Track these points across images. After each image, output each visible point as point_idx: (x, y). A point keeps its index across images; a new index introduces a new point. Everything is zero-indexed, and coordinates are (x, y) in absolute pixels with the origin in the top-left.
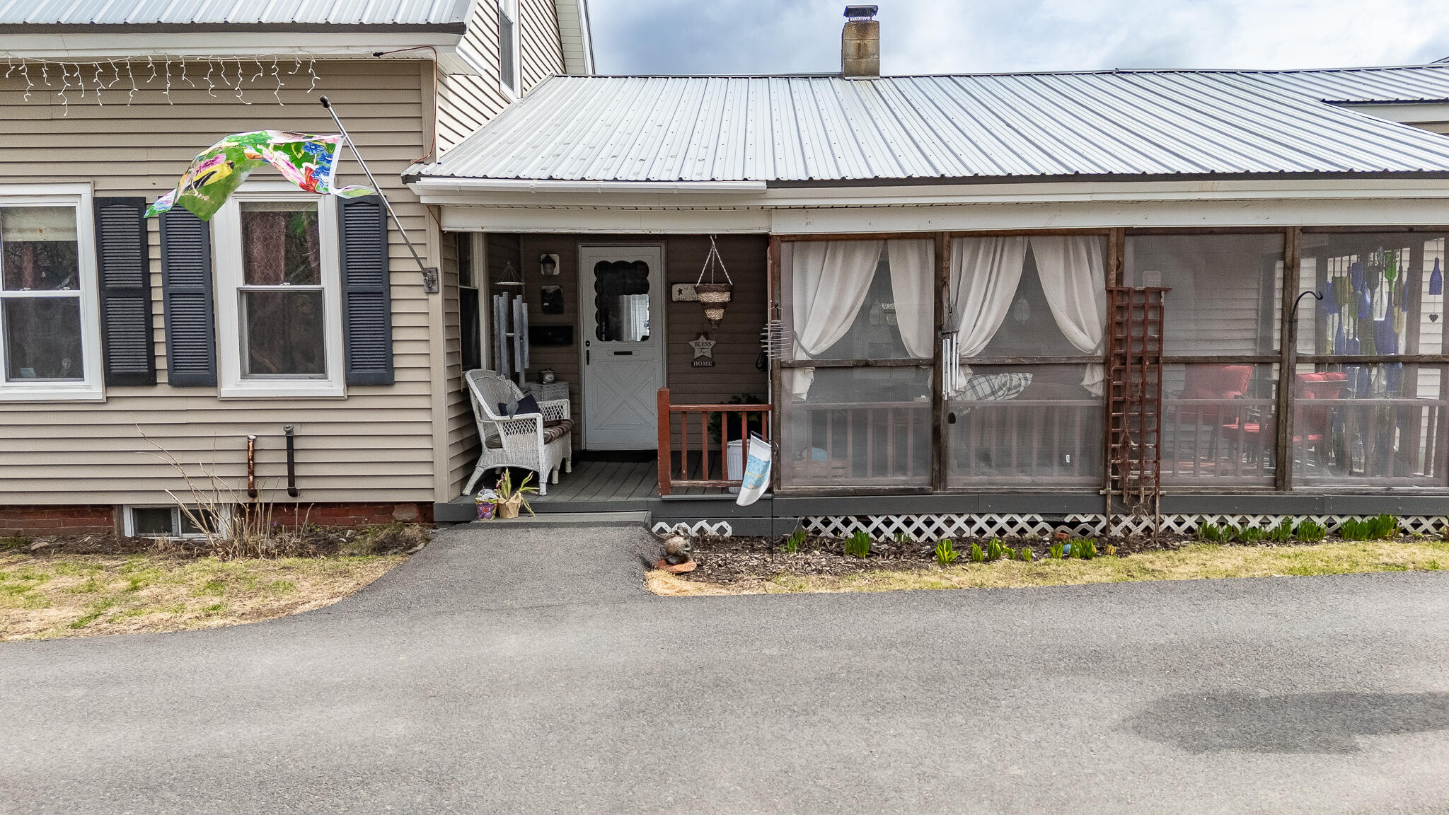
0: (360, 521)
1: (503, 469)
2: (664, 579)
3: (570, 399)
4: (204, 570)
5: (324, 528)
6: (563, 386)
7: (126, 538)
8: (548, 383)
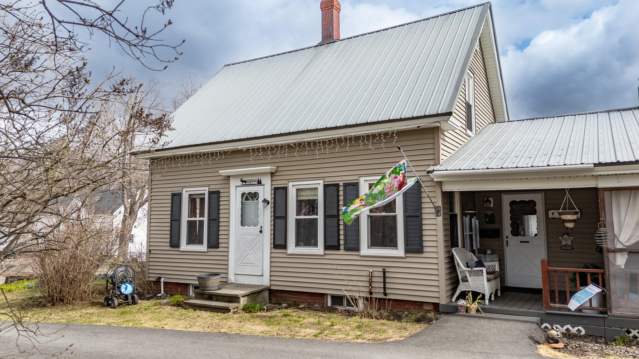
0: (410, 309)
1: (469, 292)
2: (546, 349)
3: (499, 262)
4: (354, 321)
5: (396, 310)
6: (495, 256)
7: (328, 306)
8: (489, 254)
